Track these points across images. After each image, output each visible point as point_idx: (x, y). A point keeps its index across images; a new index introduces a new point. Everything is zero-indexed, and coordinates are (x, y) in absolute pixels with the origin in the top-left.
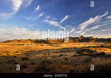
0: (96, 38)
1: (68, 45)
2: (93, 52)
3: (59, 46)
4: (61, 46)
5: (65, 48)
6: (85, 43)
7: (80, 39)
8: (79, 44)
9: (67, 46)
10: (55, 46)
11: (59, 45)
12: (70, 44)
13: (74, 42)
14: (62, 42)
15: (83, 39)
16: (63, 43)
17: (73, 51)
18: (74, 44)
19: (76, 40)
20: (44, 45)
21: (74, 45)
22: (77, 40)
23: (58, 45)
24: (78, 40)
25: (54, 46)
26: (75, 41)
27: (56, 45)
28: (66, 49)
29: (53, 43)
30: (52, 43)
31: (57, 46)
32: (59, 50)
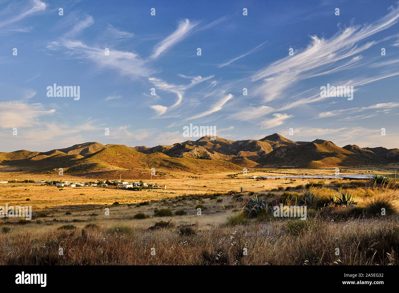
0: (348, 147)
1: (203, 183)
2: (331, 205)
3: (150, 187)
4: (162, 187)
5: (184, 198)
6: (289, 171)
7: (267, 148)
8: (258, 179)
9: (195, 188)
10: (130, 189)
11: (153, 182)
12: (212, 178)
13: (230, 168)
14: (168, 167)
15: (278, 153)
16: (173, 173)
17: (227, 208)
18: (231, 177)
19: (243, 153)
20: (67, 183)
21: (233, 181)
22: (250, 158)
23: (145, 185)
24: (255, 154)
25: (124, 189)
26: (239, 162)
27: (137, 182)
28: (189, 202)
29: (120, 172)
30: (110, 174)
31: (142, 187)
32: (153, 206)
